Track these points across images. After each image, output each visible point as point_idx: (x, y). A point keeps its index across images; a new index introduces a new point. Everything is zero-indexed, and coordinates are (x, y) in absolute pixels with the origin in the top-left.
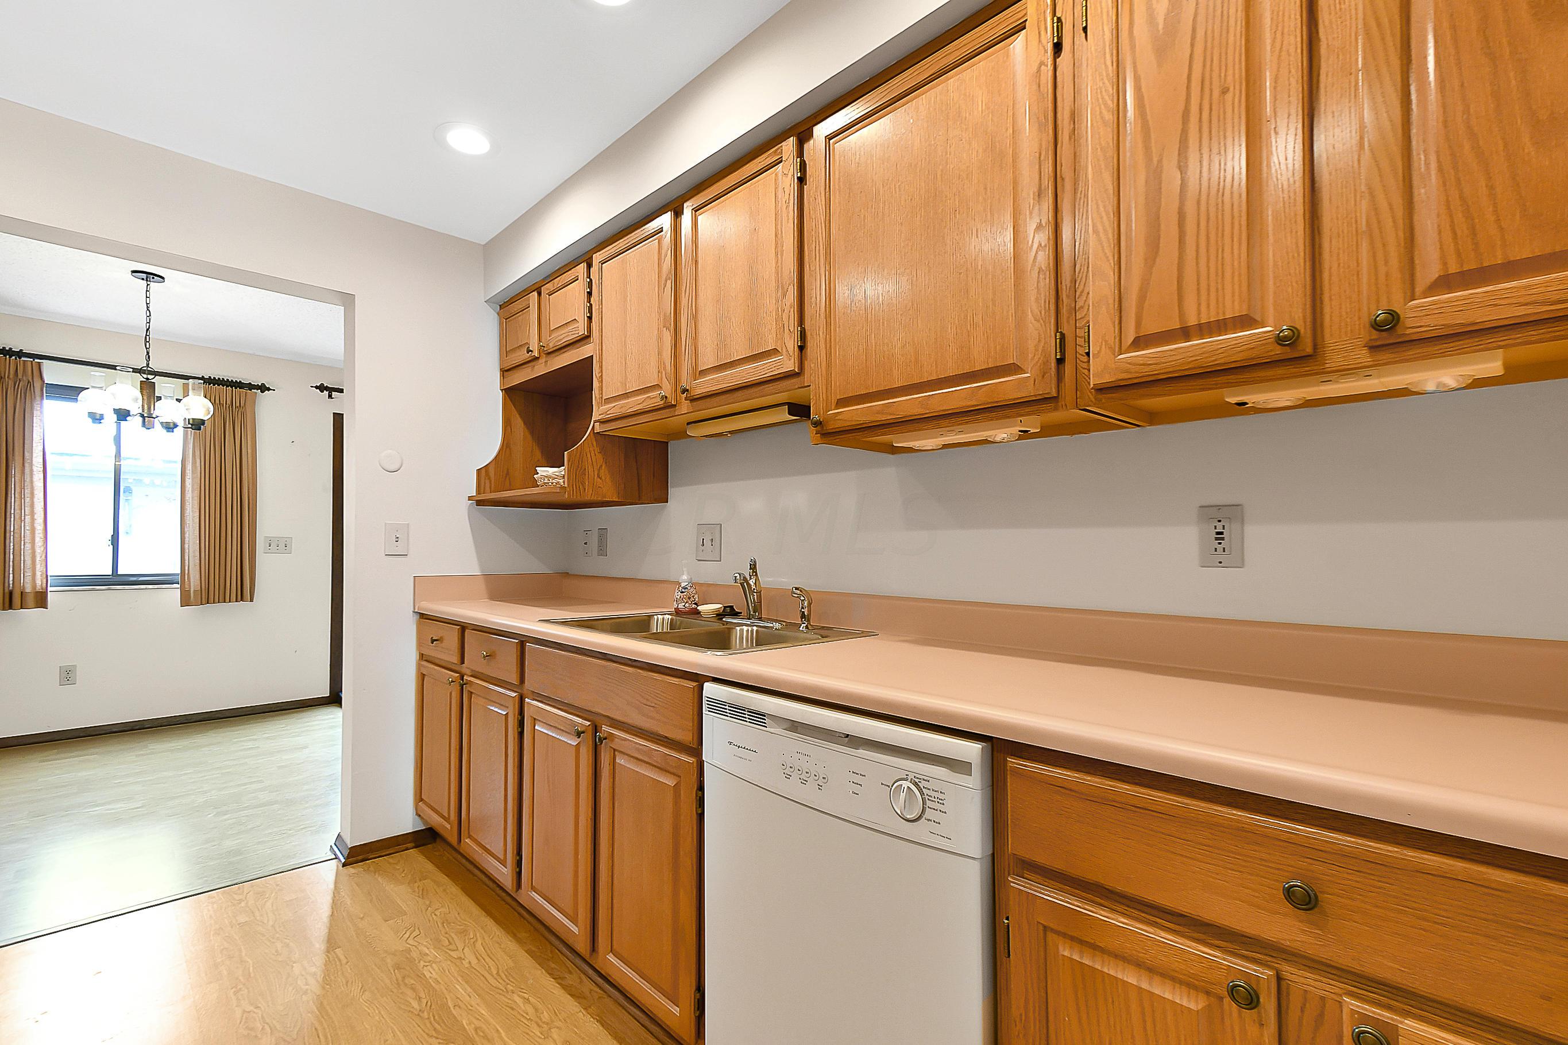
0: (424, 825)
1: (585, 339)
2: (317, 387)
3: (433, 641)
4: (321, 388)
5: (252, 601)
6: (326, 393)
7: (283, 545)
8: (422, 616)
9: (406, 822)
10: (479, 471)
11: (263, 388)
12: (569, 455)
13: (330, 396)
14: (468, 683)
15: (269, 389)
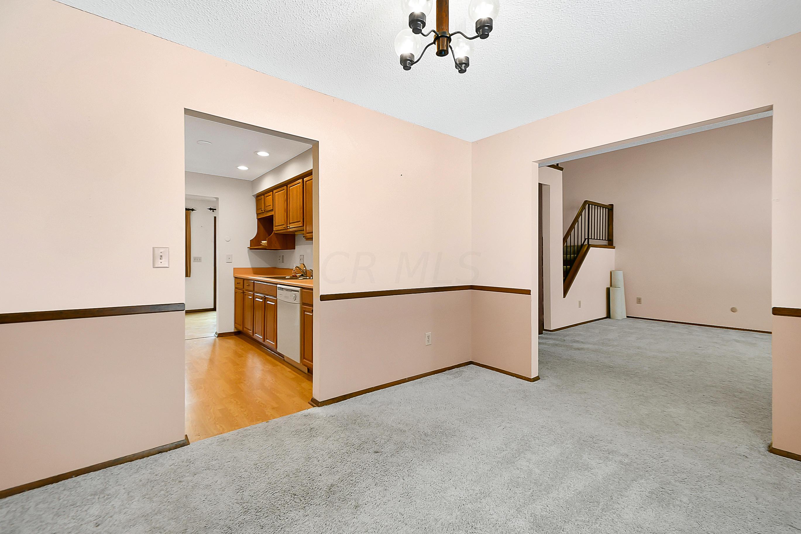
0: (236, 330)
1: (272, 210)
2: (209, 209)
3: (238, 283)
4: (210, 209)
5: (190, 277)
6: (212, 211)
7: (199, 259)
8: (236, 278)
9: (232, 329)
10: (251, 240)
11: (193, 210)
12: (268, 239)
13: (213, 211)
14: (245, 292)
15: (194, 210)
